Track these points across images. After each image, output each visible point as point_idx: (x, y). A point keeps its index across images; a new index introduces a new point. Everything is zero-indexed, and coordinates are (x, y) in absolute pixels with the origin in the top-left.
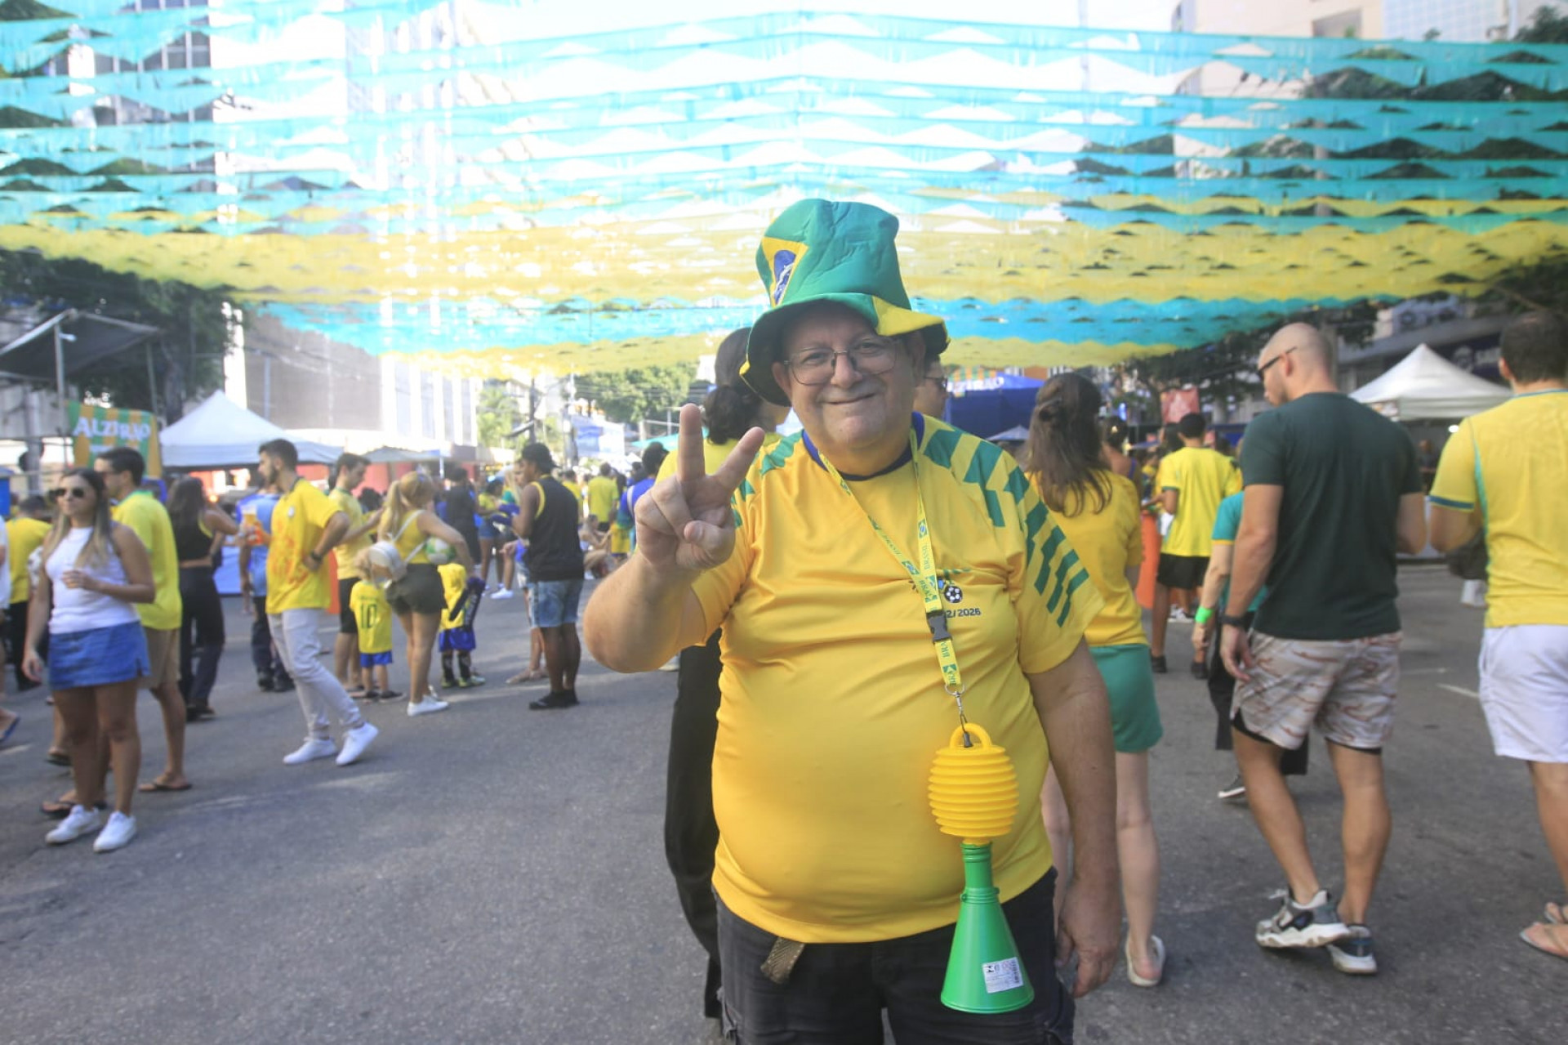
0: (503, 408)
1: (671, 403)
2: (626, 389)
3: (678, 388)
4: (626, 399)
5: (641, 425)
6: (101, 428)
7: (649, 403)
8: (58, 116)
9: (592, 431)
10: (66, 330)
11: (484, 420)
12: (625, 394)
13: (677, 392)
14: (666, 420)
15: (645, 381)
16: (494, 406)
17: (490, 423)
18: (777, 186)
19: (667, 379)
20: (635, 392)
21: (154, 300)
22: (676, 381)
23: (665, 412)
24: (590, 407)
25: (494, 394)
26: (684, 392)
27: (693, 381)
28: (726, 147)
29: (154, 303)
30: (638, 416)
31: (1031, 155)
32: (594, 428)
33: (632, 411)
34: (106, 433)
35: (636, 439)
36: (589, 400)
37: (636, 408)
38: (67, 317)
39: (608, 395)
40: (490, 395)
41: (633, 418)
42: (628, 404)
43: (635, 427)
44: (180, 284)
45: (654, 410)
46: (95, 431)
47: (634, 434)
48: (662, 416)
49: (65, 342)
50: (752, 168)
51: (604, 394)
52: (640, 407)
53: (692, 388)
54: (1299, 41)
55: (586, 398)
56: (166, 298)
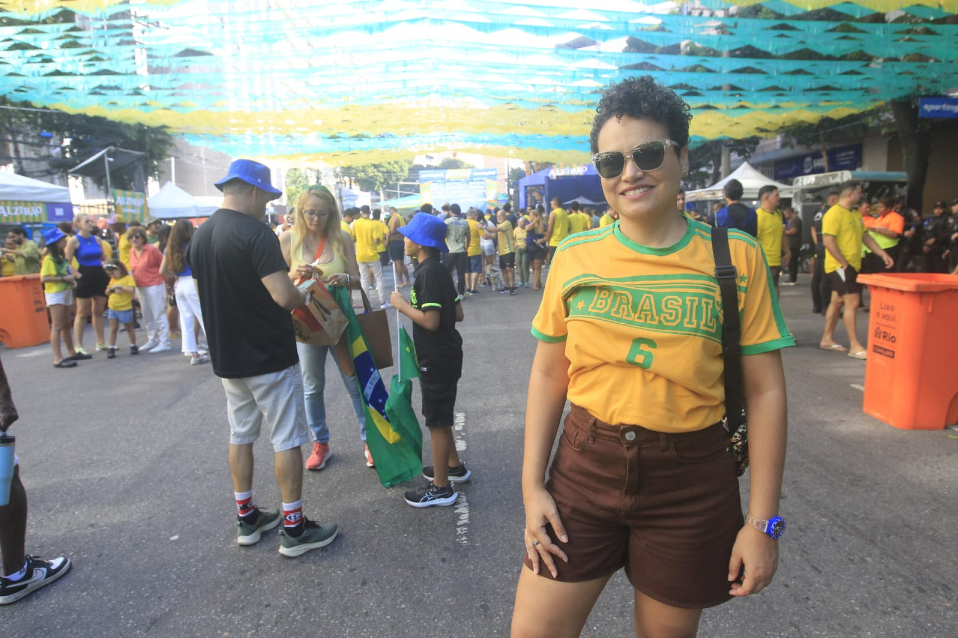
0: (300, 182)
1: (398, 180)
2: (371, 172)
3: (402, 170)
4: (372, 177)
5: (381, 192)
6: (126, 201)
7: (385, 179)
8: (124, 72)
9: (352, 198)
10: (109, 156)
11: (289, 190)
12: (371, 175)
13: (401, 174)
14: (396, 190)
15: (383, 167)
16: (294, 182)
17: (293, 192)
18: (429, 93)
19: (396, 166)
20: (377, 173)
21: (128, 134)
22: (401, 167)
23: (396, 185)
24: (351, 181)
25: (295, 174)
26: (406, 173)
27: (411, 166)
28: (404, 81)
29: (129, 135)
30: (379, 187)
31: (534, 85)
32: (353, 195)
33: (376, 184)
34: (127, 203)
35: (379, 200)
36: (349, 177)
37: (378, 183)
38: (109, 150)
39: (361, 175)
40: (292, 175)
41: (376, 189)
42: (373, 180)
43: (378, 194)
44: (141, 125)
45: (388, 184)
46: (124, 203)
47: (378, 197)
48: (394, 187)
49: (109, 162)
50: (417, 87)
51: (359, 175)
52: (380, 182)
53: (410, 170)
54: (619, 53)
55: (348, 176)
56: (135, 133)
